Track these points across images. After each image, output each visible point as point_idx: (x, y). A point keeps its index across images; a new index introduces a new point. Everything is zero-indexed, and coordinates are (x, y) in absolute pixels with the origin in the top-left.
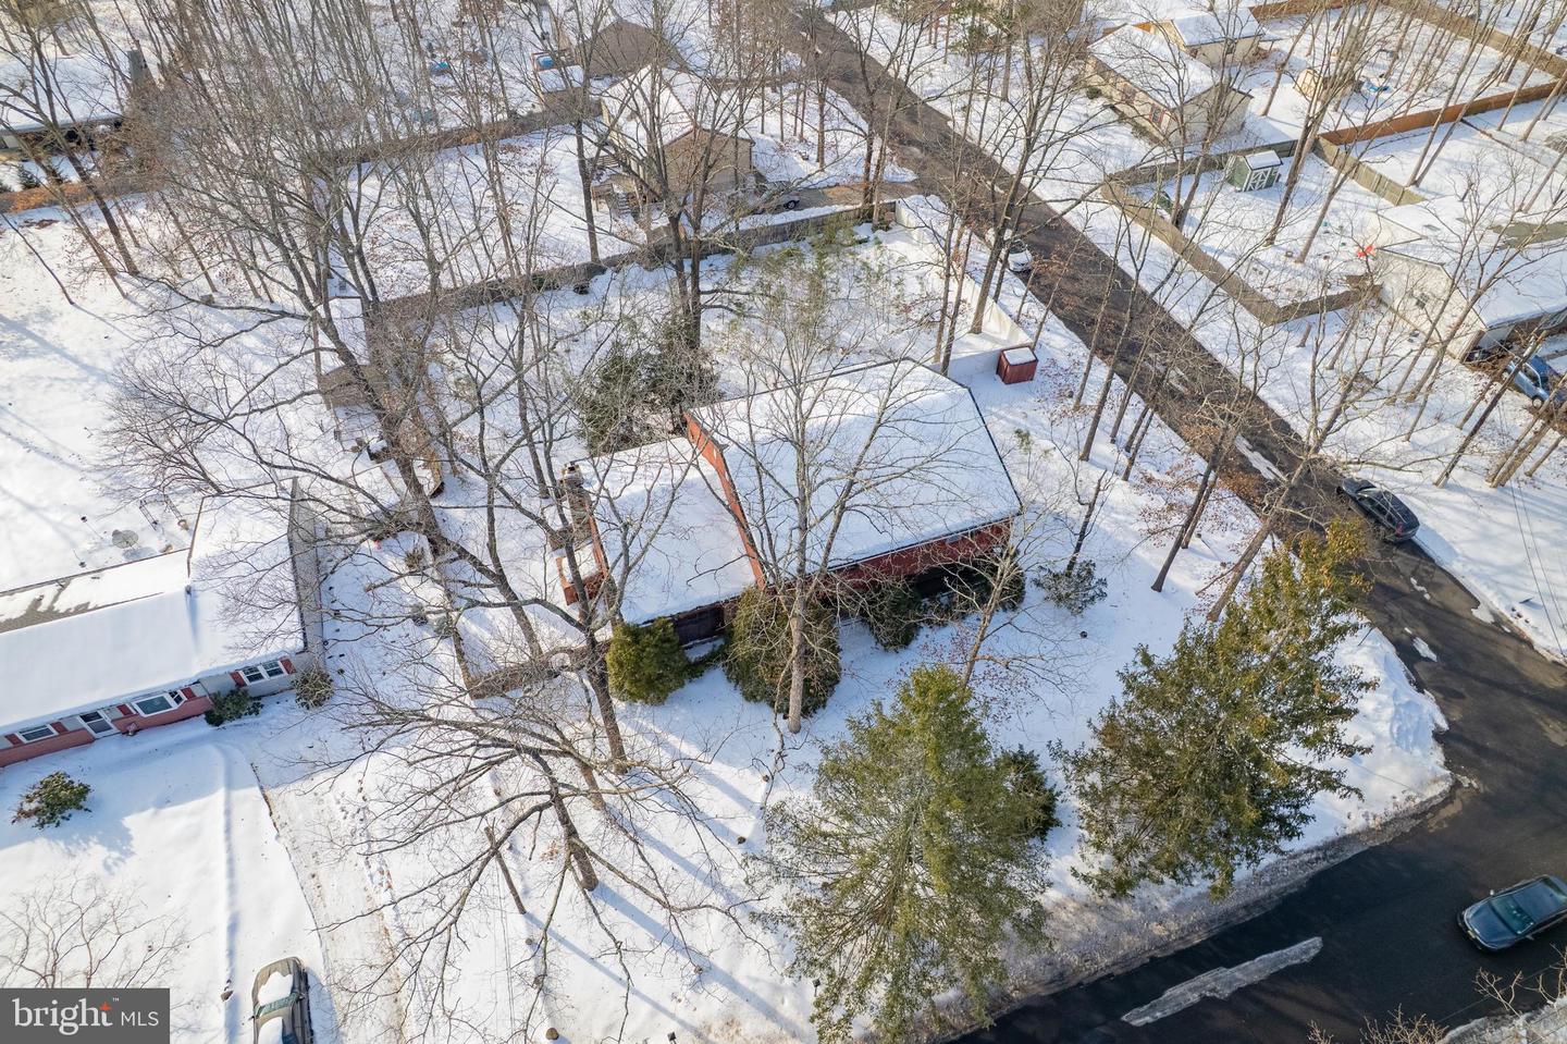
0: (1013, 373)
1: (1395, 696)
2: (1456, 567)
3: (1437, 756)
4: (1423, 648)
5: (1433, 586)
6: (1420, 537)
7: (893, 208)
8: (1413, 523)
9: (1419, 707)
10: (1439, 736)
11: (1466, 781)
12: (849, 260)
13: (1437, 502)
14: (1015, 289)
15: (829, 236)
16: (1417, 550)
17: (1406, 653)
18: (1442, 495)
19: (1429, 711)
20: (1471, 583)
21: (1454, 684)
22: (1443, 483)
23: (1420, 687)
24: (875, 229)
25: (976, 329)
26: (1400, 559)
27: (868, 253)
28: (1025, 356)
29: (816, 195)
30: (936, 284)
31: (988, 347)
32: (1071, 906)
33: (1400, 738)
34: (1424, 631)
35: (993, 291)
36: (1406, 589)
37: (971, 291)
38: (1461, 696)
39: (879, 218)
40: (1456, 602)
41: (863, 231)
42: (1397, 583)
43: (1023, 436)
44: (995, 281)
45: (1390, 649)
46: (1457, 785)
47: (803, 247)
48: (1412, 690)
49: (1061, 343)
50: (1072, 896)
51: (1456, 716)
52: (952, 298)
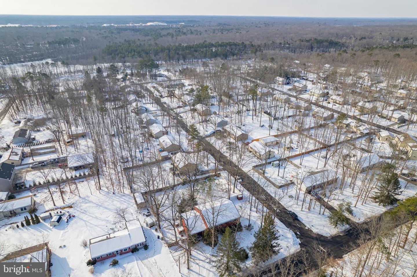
0: (240, 199)
1: (293, 239)
2: (303, 222)
3: (299, 246)
4: (298, 233)
5: (300, 225)
6: (298, 218)
7: (219, 174)
8: (297, 216)
9: (297, 240)
10: (300, 244)
12: (214, 182)
13: (301, 213)
14: (239, 185)
15: (209, 178)
16: (298, 220)
17: (296, 234)
18: (302, 212)
19: (299, 241)
20: (305, 224)
21: (302, 237)
22: (302, 211)
23: (298, 238)
24: (217, 177)
25: (234, 192)
26: (296, 222)
27: (216, 181)
28: (241, 196)
29: (207, 172)
30: (227, 186)
31: (236, 195)
32: (251, 267)
33: (294, 244)
34: (298, 231)
35: (236, 186)
36: (296, 225)
37: (232, 187)
38: (302, 239)
39: (218, 176)
40: (303, 227)
41: (215, 178)
42: (295, 225)
43: (241, 207)
44: (236, 185)
45: (294, 233)
46: (301, 250)
47: (206, 180)
48: (296, 239)
49: (246, 193)
51: (302, 241)
52: (229, 188)
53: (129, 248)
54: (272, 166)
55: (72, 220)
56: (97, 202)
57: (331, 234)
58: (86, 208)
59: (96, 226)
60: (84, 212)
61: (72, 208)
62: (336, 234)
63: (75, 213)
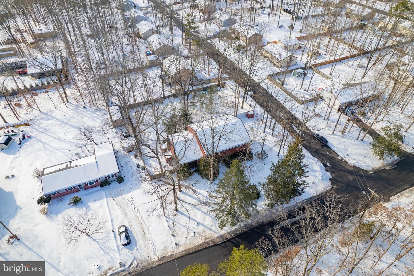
0: (250, 116)
1: (322, 172)
2: (335, 149)
3: (330, 183)
4: (328, 164)
5: (331, 153)
6: (328, 144)
7: (224, 83)
8: (327, 141)
9: (327, 174)
10: (330, 179)
11: (334, 187)
12: (216, 95)
13: (332, 138)
14: (250, 99)
15: (210, 89)
16: (328, 147)
17: (325, 165)
18: (333, 136)
19: (329, 175)
20: (337, 152)
21: (333, 170)
22: (333, 134)
23: (327, 171)
24: (221, 88)
25: (242, 108)
26: (325, 149)
27: (220, 93)
28: (252, 113)
29: (209, 81)
30: (234, 99)
31: (245, 111)
32: (263, 210)
33: (323, 180)
34: (328, 161)
35: (245, 100)
36: (326, 154)
37: (241, 100)
38: (334, 172)
39: (222, 86)
40: (334, 156)
41: (218, 88)
42: (324, 153)
43: (252, 128)
44: (245, 98)
45: (322, 165)
46: (333, 187)
47: (206, 92)
48: (326, 172)
49: (259, 110)
50: (263, 209)
51: (333, 176)
52: (237, 102)
53: (97, 181)
54: (294, 75)
55: (27, 141)
56: (62, 119)
57: (373, 167)
58: (47, 126)
59: (57, 149)
60: (45, 131)
61: (28, 127)
62: (380, 168)
63: (31, 132)
